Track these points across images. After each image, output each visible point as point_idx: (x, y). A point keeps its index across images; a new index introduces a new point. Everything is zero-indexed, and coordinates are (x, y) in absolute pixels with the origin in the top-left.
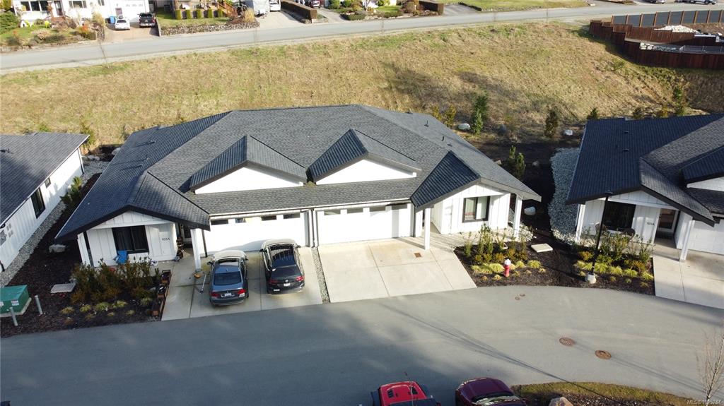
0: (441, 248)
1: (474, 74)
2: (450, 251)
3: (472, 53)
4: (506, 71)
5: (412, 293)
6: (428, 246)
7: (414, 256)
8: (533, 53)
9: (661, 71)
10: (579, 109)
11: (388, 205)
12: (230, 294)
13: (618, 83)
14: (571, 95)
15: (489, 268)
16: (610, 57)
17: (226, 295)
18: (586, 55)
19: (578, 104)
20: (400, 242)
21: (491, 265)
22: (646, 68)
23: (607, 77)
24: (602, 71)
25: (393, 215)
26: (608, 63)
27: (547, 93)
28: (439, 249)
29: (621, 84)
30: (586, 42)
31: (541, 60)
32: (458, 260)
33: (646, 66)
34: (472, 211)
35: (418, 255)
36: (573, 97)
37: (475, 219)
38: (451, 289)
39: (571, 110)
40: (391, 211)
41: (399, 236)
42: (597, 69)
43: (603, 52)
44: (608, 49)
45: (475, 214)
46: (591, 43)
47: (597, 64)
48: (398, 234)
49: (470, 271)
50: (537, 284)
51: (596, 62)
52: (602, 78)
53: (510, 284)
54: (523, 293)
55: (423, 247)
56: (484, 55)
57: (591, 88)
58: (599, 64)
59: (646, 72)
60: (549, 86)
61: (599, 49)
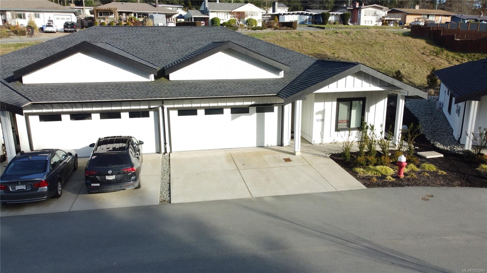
0: (314, 154)
1: (325, 55)
2: (325, 157)
3: (322, 42)
4: (351, 53)
5: (282, 193)
6: (298, 153)
7: (284, 161)
8: (371, 43)
9: (474, 56)
10: (415, 78)
11: (252, 106)
12: (23, 187)
13: (442, 63)
14: (406, 70)
15: (376, 171)
16: (431, 47)
17: (18, 188)
18: (412, 46)
19: (413, 75)
20: (266, 150)
21: (378, 167)
22: (462, 54)
23: (432, 59)
24: (427, 55)
25: (257, 118)
26: (430, 51)
27: (386, 68)
28: (311, 155)
29: (445, 64)
30: (410, 39)
31: (377, 47)
32: (337, 164)
33: (461, 53)
34: (346, 119)
35: (288, 160)
36: (408, 71)
37: (348, 128)
38: (334, 190)
39: (409, 79)
40: (255, 114)
41: (265, 145)
42: (423, 54)
43: (425, 44)
44: (427, 43)
45: (349, 122)
46: (414, 39)
47: (422, 51)
48: (263, 143)
49: (355, 174)
50: (442, 185)
51: (421, 50)
52: (428, 59)
53: (408, 185)
54: (429, 194)
55: (294, 154)
56: (332, 44)
57: (421, 66)
58: (423, 51)
59: (462, 56)
60: (387, 63)
61: (421, 43)
